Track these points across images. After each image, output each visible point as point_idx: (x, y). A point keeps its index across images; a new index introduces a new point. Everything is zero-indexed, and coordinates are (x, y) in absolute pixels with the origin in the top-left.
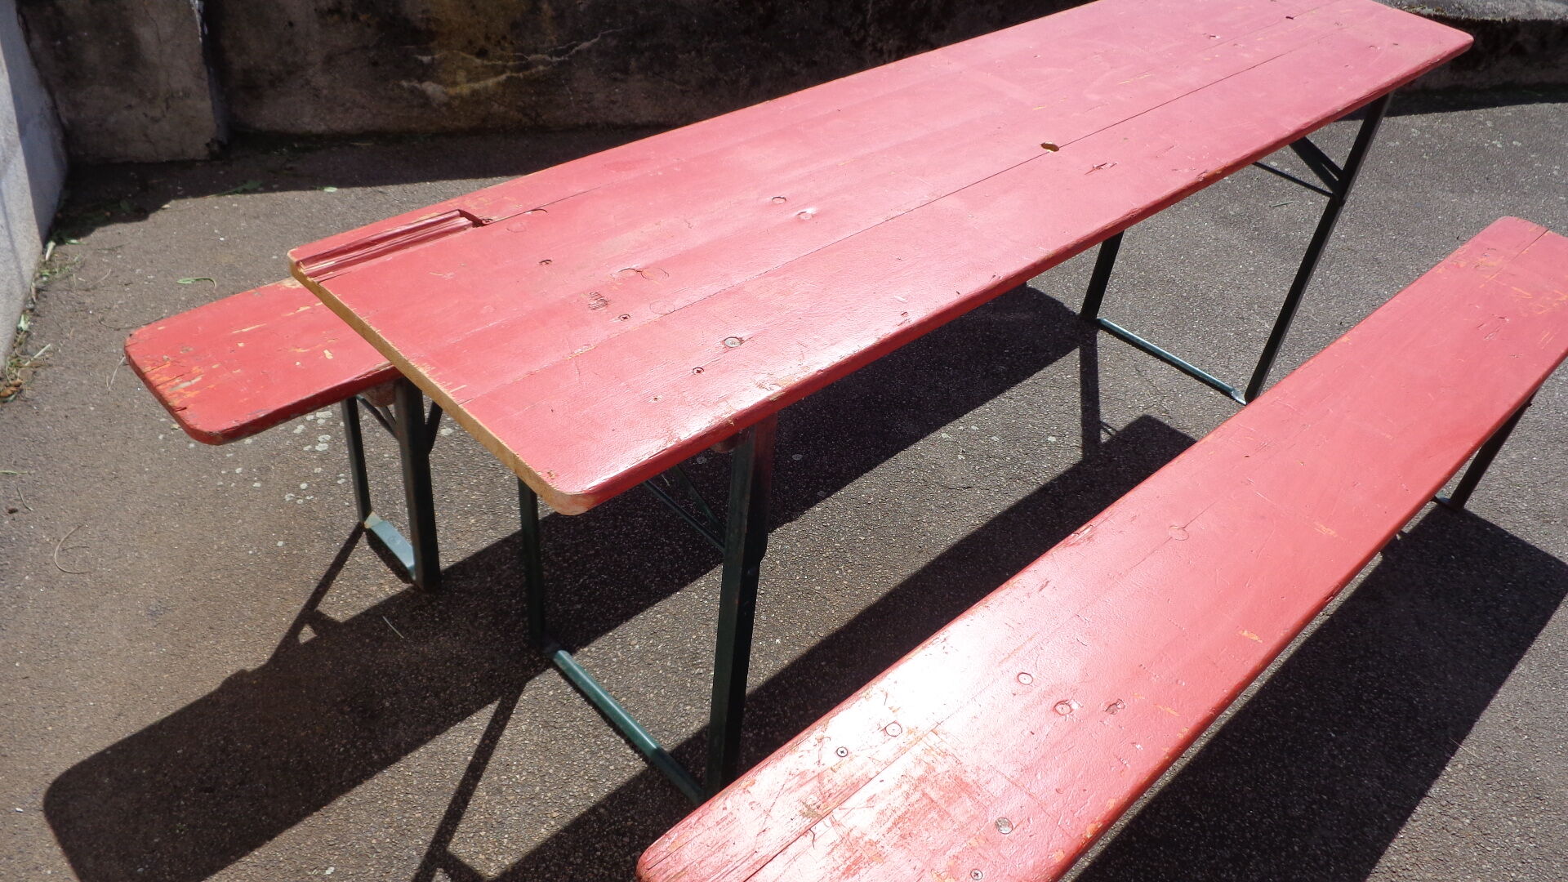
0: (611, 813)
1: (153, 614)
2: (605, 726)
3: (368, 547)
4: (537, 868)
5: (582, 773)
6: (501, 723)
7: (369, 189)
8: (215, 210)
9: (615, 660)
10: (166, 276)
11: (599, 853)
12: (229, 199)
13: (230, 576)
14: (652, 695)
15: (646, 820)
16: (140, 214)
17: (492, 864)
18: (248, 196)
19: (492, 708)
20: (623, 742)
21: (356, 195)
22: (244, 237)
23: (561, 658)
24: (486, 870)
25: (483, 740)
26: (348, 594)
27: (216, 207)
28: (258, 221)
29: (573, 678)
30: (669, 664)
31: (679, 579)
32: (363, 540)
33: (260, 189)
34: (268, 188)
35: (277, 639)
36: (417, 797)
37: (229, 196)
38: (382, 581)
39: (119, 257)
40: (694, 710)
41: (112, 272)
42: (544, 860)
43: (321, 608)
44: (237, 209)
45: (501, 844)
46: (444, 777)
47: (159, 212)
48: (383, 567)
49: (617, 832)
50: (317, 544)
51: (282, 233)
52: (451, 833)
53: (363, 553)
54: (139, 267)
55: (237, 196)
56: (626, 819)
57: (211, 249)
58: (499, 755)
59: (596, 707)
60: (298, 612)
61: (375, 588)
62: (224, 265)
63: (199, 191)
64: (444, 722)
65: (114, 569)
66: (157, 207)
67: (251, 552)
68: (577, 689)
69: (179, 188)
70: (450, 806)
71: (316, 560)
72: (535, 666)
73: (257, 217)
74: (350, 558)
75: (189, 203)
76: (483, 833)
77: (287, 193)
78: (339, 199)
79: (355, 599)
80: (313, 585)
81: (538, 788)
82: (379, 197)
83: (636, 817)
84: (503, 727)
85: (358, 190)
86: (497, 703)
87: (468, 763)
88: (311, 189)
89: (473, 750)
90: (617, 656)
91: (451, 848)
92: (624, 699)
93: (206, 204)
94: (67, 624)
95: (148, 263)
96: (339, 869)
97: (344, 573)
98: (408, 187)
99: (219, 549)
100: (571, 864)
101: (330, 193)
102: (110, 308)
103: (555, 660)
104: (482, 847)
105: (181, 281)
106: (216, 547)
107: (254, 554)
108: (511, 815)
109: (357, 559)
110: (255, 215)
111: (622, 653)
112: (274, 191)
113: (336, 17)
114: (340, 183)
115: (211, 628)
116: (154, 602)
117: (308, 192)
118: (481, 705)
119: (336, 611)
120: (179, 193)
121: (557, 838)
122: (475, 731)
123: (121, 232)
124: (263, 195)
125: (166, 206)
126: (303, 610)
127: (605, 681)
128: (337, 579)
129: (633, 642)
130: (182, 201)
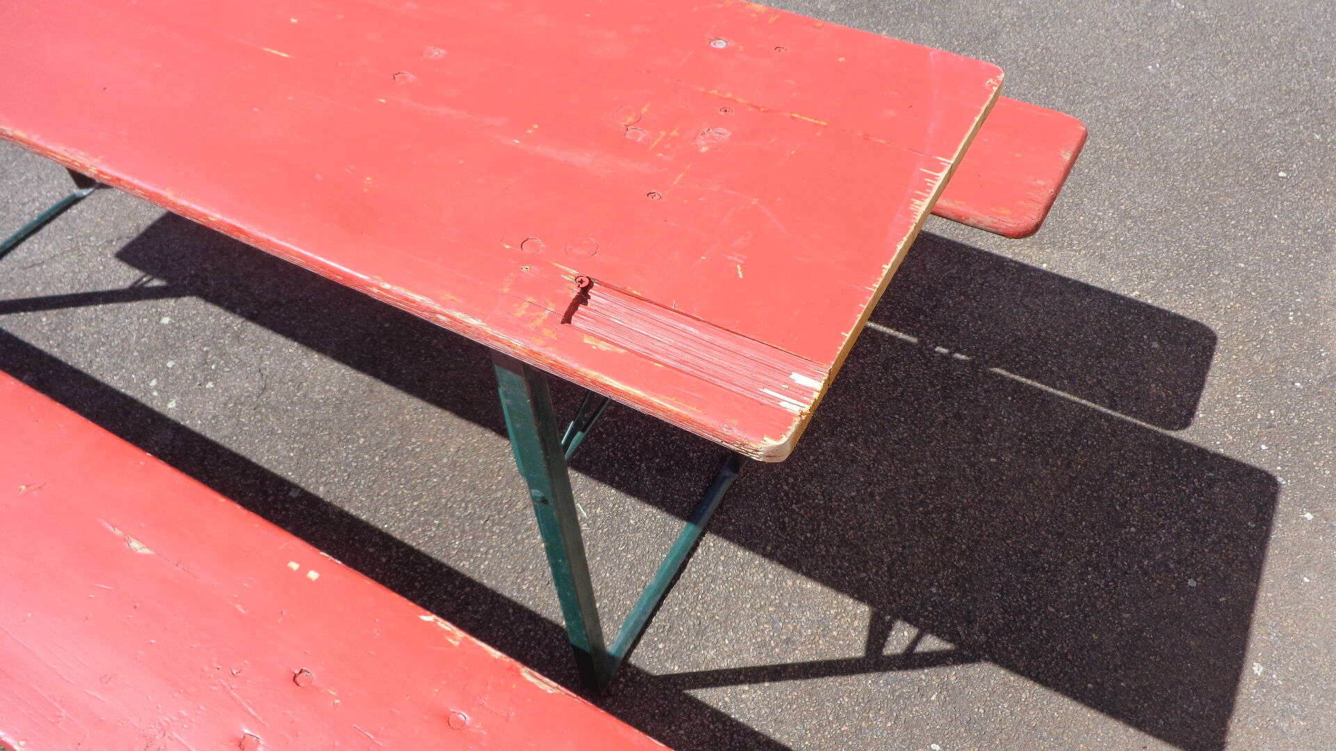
0: (768, 541)
2: (681, 581)
4: (844, 576)
5: (739, 580)
6: (716, 676)
11: (808, 535)
15: (762, 512)
17: (858, 612)
19: (702, 694)
20: (691, 560)
24: (866, 613)
25: (742, 682)
31: (463, 588)
36: (829, 711)
40: (633, 516)
42: (835, 574)
45: (837, 614)
46: (797, 697)
49: (783, 529)
52: (849, 661)
56: (769, 527)
58: (751, 659)
59: (663, 597)
64: (738, 732)
68: (648, 623)
70: (823, 676)
72: (634, 676)
76: (835, 633)
81: (771, 609)
83: (763, 520)
84: (719, 672)
86: (692, 692)
87: (773, 684)
89: (756, 686)
91: (861, 654)
92: (643, 578)
96: (930, 739)
100: (827, 551)
103: (623, 655)
104: (848, 627)
108: (807, 619)
118: (701, 706)
121: (809, 575)
122: (734, 697)
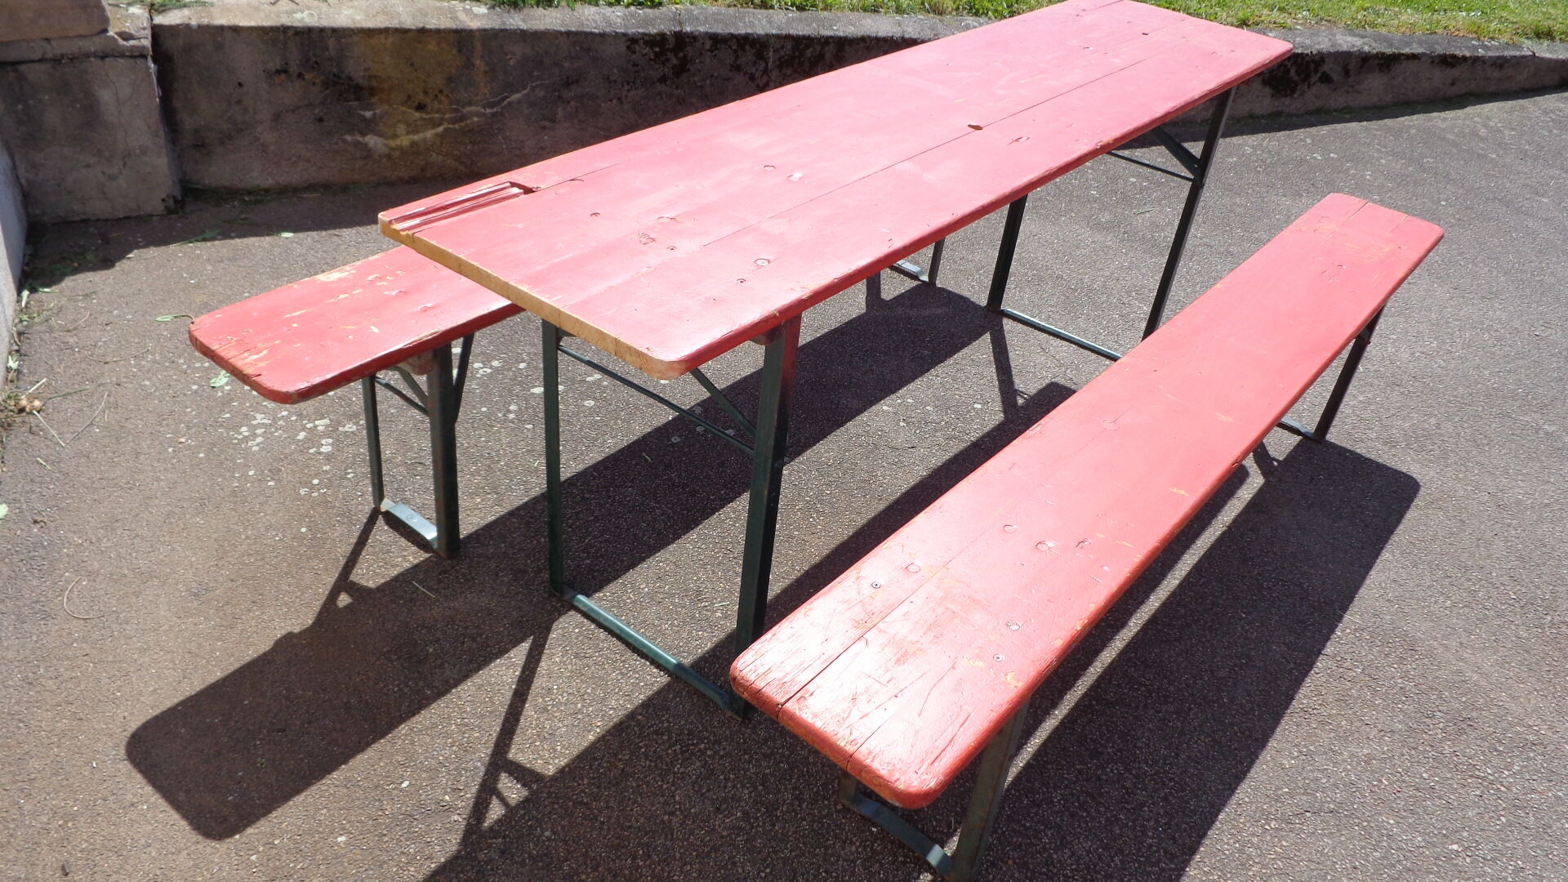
0: (648, 719)
1: (196, 595)
2: (629, 653)
3: (386, 528)
4: (591, 766)
5: (617, 690)
6: (536, 657)
7: (324, 233)
8: (180, 257)
9: (628, 601)
10: (143, 316)
11: (643, 750)
12: (191, 247)
13: (263, 559)
14: (666, 626)
15: (680, 722)
16: (107, 263)
17: (550, 767)
18: (209, 244)
19: (525, 646)
20: (648, 663)
21: (313, 238)
22: (213, 279)
23: (581, 601)
24: (546, 772)
25: (523, 672)
26: (375, 566)
27: (180, 255)
28: (222, 265)
29: (595, 617)
30: (677, 601)
31: (674, 534)
32: (381, 521)
33: (219, 237)
34: (226, 235)
35: (317, 605)
36: (472, 721)
37: (191, 245)
38: (406, 554)
39: (95, 301)
41: (90, 315)
42: (596, 759)
43: (353, 578)
44: (201, 255)
45: (555, 751)
46: (493, 703)
47: (124, 261)
48: (403, 542)
49: (656, 732)
50: (338, 528)
51: (249, 274)
52: (508, 746)
53: (382, 533)
54: (116, 309)
55: (199, 244)
56: (663, 723)
57: (184, 291)
58: (539, 683)
59: (619, 638)
60: (332, 583)
61: (400, 559)
62: (199, 303)
63: (163, 241)
64: (485, 660)
65: (151, 561)
66: (121, 256)
67: (277, 539)
68: (600, 625)
69: (139, 240)
70: (503, 725)
71: (340, 541)
72: (559, 611)
73: (222, 261)
74: (371, 537)
75: (153, 252)
76: (537, 744)
77: (246, 239)
78: (297, 243)
79: (383, 570)
80: (342, 562)
81: (579, 705)
82: (335, 239)
83: (671, 720)
84: (538, 661)
85: (314, 234)
86: (530, 640)
87: (512, 691)
88: (268, 235)
89: (515, 680)
90: (630, 598)
91: (510, 756)
92: (644, 629)
93: (170, 252)
94: (114, 609)
95: (124, 305)
96: (414, 782)
97: (367, 549)
98: (361, 229)
99: (247, 538)
100: (620, 760)
101: (287, 238)
102: (95, 346)
103: (576, 604)
104: (539, 754)
105: (159, 319)
106: (243, 537)
107: (281, 540)
108: (559, 728)
109: (377, 537)
110: (219, 259)
111: (634, 595)
112: (232, 238)
113: (283, 76)
114: (295, 229)
115: (253, 602)
116: (194, 585)
117: (267, 238)
118: (516, 643)
119: (368, 580)
120: (141, 244)
121: (602, 740)
122: (514, 664)
123: (92, 279)
124: (223, 241)
125: (130, 256)
126: (337, 581)
127: (623, 618)
128: (363, 554)
129: (642, 586)
130: (145, 250)
